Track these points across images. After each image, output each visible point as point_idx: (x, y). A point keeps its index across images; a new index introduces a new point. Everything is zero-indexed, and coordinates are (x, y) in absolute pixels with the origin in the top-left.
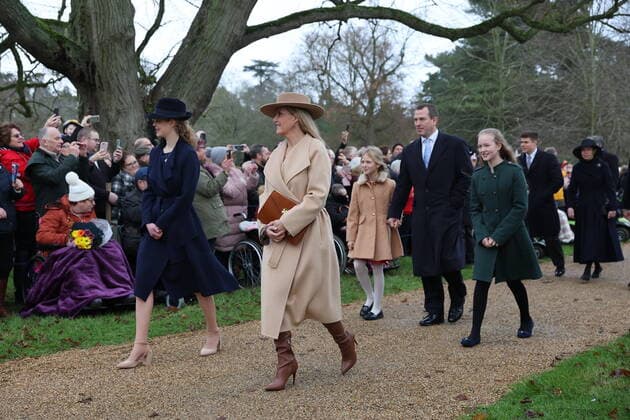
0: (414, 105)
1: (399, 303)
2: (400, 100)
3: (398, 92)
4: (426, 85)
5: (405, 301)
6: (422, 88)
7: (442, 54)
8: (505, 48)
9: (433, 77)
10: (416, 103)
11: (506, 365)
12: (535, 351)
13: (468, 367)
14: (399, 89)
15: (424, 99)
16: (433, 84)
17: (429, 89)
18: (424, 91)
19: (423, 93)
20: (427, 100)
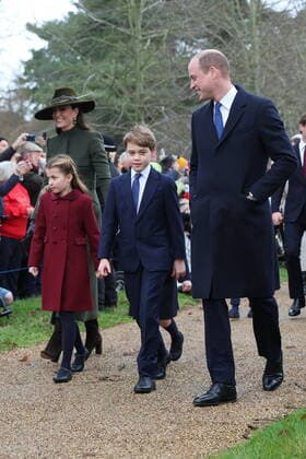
0: (13, 94)
1: (17, 363)
4: (28, 65)
5: (25, 360)
6: (23, 71)
7: (50, 23)
8: (143, 11)
9: (38, 55)
10: (15, 91)
11: (182, 439)
12: (219, 419)
13: (129, 446)
15: (26, 85)
16: (39, 64)
17: (32, 71)
18: (25, 74)
19: (25, 78)
20: (31, 88)
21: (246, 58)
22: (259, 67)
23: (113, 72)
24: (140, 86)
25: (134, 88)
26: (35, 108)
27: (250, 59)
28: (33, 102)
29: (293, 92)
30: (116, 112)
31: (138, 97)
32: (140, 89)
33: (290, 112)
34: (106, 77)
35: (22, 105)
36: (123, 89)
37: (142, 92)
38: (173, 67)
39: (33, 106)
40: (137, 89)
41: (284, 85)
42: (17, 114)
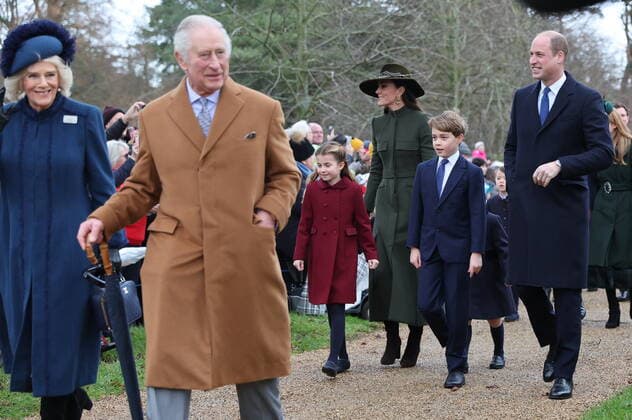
0: (134, 51)
2: (107, 39)
3: (102, 23)
4: (156, 14)
6: (148, 20)
10: (137, 47)
14: (105, 19)
15: (153, 39)
16: (170, 13)
17: (161, 21)
18: (152, 25)
19: (152, 30)
20: (159, 43)
21: (442, 9)
22: (458, 22)
23: (267, 24)
24: (303, 43)
25: (294, 46)
26: (164, 71)
27: (447, 11)
28: (161, 61)
29: (502, 55)
30: (270, 77)
31: (299, 58)
32: (303, 48)
33: (498, 81)
34: (258, 31)
35: (146, 66)
36: (280, 47)
37: (306, 52)
38: (346, 20)
39: (162, 67)
40: (300, 48)
41: (491, 46)
42: (139, 78)
